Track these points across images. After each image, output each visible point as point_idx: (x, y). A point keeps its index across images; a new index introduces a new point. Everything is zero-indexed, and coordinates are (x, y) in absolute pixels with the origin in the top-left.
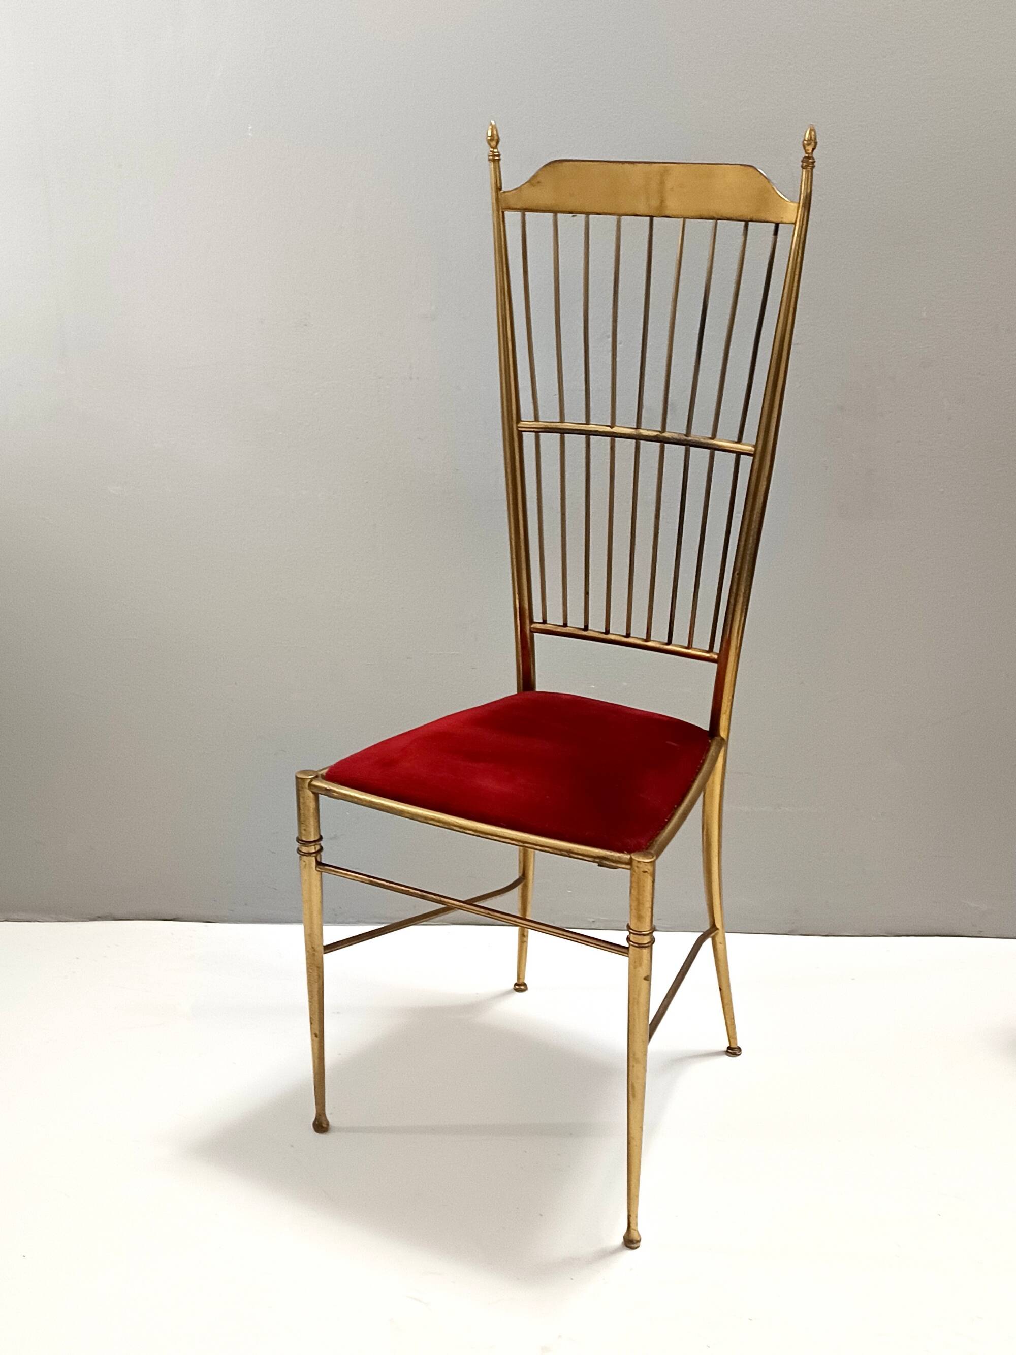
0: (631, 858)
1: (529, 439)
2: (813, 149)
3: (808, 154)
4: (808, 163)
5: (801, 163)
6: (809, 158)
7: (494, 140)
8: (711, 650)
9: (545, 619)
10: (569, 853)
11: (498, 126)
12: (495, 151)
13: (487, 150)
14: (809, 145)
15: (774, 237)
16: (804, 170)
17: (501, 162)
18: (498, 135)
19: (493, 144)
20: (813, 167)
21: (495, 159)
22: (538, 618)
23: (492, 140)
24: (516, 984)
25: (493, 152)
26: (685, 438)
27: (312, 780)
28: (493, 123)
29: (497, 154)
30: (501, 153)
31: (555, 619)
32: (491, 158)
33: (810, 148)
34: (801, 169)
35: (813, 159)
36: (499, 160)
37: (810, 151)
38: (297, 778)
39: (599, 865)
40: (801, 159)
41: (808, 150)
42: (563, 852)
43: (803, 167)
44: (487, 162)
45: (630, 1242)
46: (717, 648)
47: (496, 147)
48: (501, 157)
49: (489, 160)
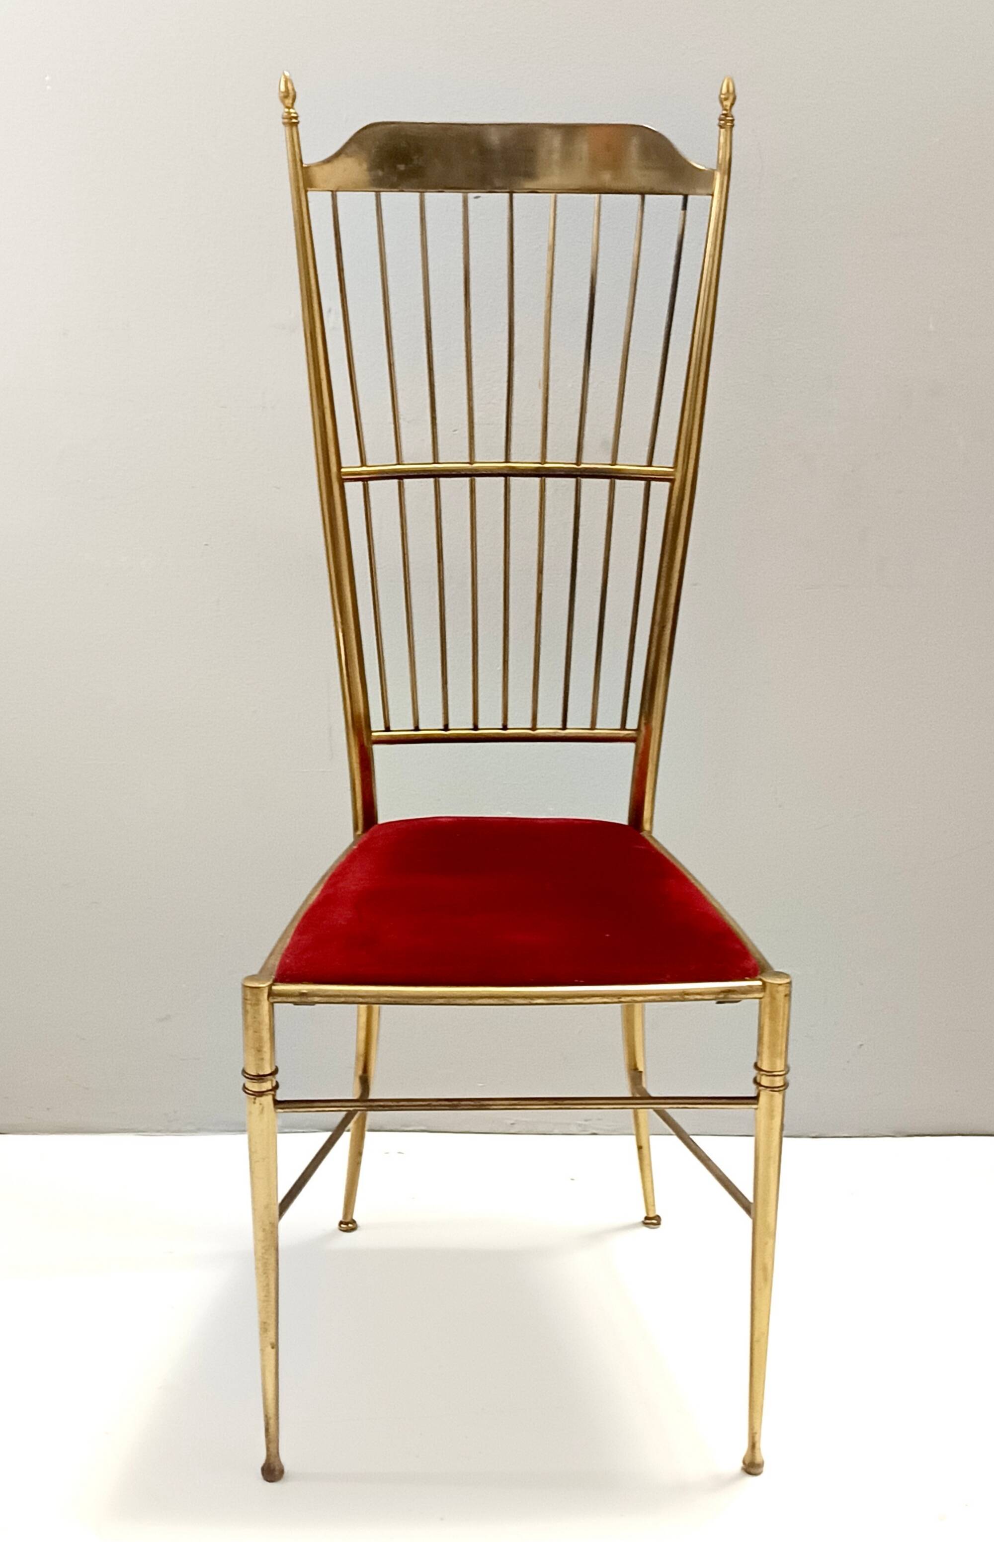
0: (764, 983)
1: (354, 490)
2: (732, 104)
3: (726, 110)
4: (727, 121)
5: (717, 121)
6: (726, 115)
7: (289, 96)
8: (623, 727)
9: (387, 726)
10: (683, 996)
11: (293, 78)
12: (292, 111)
13: (281, 110)
14: (726, 99)
15: (682, 212)
16: (723, 130)
17: (299, 126)
18: (293, 89)
19: (289, 102)
20: (732, 126)
21: (292, 123)
22: (377, 723)
23: (286, 97)
24: (341, 1223)
25: (289, 113)
26: (575, 466)
27: (270, 987)
28: (287, 74)
29: (295, 115)
30: (300, 114)
31: (402, 724)
32: (286, 121)
33: (728, 103)
34: (718, 128)
35: (732, 116)
36: (298, 123)
37: (728, 108)
38: (245, 987)
39: (719, 1003)
40: (718, 116)
41: (726, 106)
42: (675, 997)
43: (721, 127)
44: (282, 126)
45: (752, 1467)
46: (632, 722)
47: (292, 107)
48: (299, 119)
49: (284, 124)
